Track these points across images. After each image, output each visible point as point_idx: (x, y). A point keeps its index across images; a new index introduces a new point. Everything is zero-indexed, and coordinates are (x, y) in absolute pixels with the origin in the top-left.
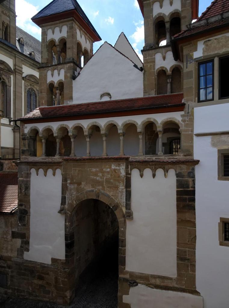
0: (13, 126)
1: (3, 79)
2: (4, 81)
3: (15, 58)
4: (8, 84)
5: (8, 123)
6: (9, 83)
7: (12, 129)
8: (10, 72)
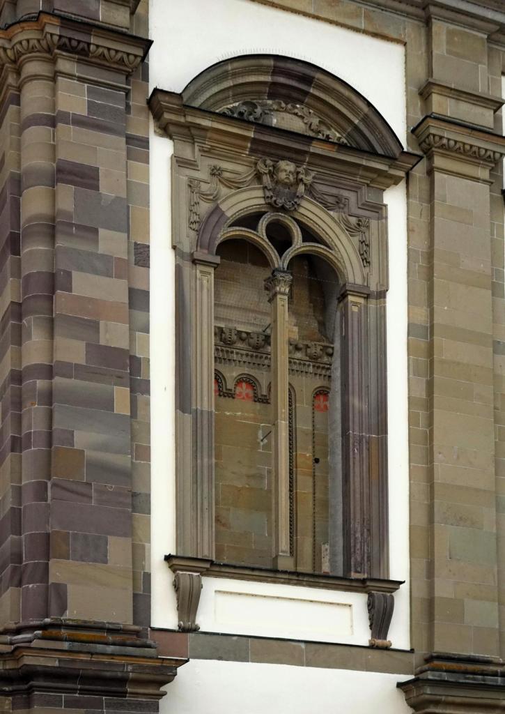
0: (415, 659)
1: (309, 235)
2: (320, 248)
3: (428, 22)
4: (353, 272)
5: (362, 636)
6: (366, 261)
7: (400, 685)
8: (373, 153)
